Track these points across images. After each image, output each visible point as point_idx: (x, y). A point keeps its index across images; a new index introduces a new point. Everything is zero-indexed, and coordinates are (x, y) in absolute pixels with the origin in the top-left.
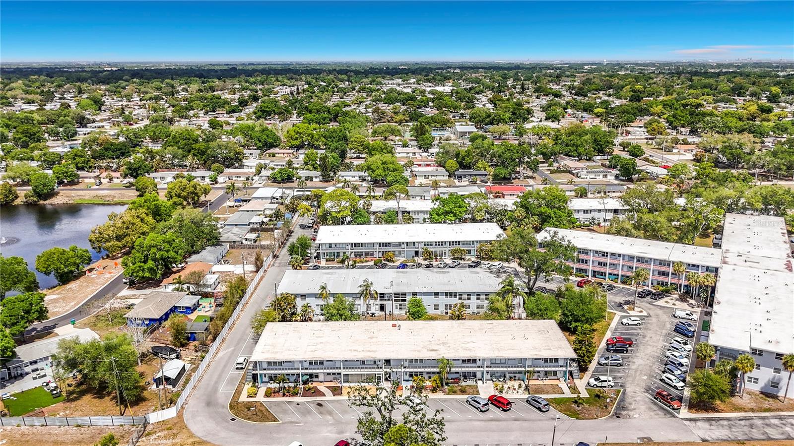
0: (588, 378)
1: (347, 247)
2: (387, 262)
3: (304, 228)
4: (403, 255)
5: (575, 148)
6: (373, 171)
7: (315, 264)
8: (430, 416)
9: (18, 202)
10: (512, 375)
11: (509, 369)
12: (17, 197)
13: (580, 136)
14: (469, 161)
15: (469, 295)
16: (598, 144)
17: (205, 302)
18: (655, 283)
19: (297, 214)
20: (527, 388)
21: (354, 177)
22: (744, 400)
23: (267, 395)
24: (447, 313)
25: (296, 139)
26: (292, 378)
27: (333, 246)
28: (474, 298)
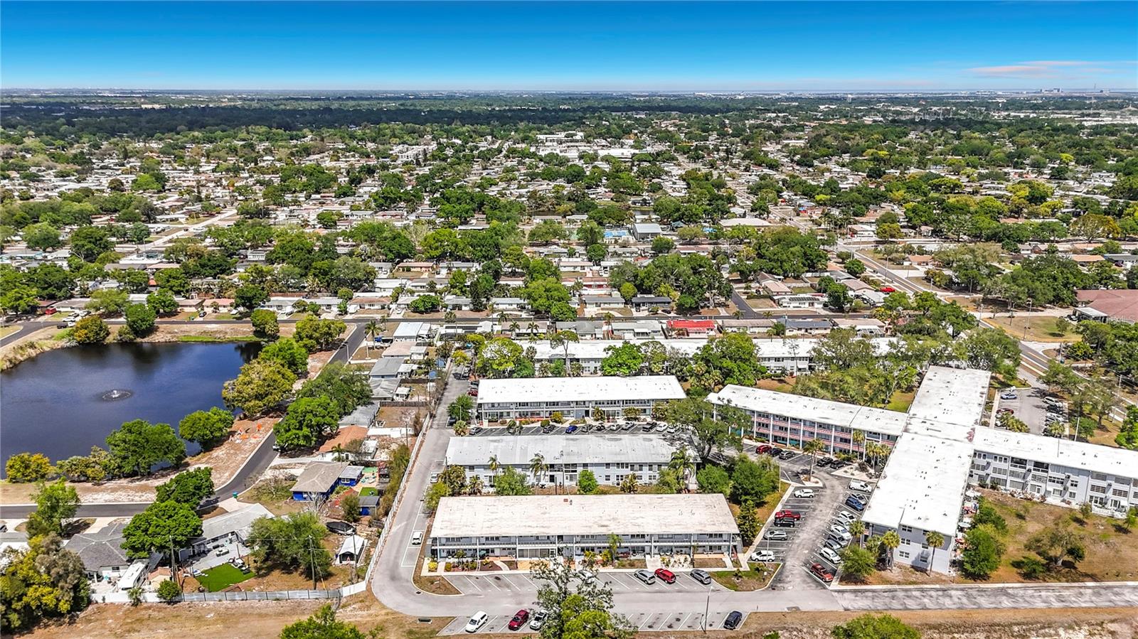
0: (751, 553)
1: (511, 407)
2: (554, 424)
3: (459, 379)
4: (572, 415)
5: (779, 264)
6: (535, 300)
7: (478, 425)
8: (600, 587)
9: (110, 339)
10: (679, 549)
11: (675, 544)
12: (108, 334)
13: (789, 245)
14: (650, 284)
15: (641, 465)
16: (809, 259)
17: (369, 473)
18: (837, 451)
19: (449, 359)
20: (692, 562)
21: (512, 304)
22: (893, 573)
23: (447, 569)
24: (618, 484)
25: (437, 248)
26: (469, 554)
27: (496, 405)
28: (646, 468)
